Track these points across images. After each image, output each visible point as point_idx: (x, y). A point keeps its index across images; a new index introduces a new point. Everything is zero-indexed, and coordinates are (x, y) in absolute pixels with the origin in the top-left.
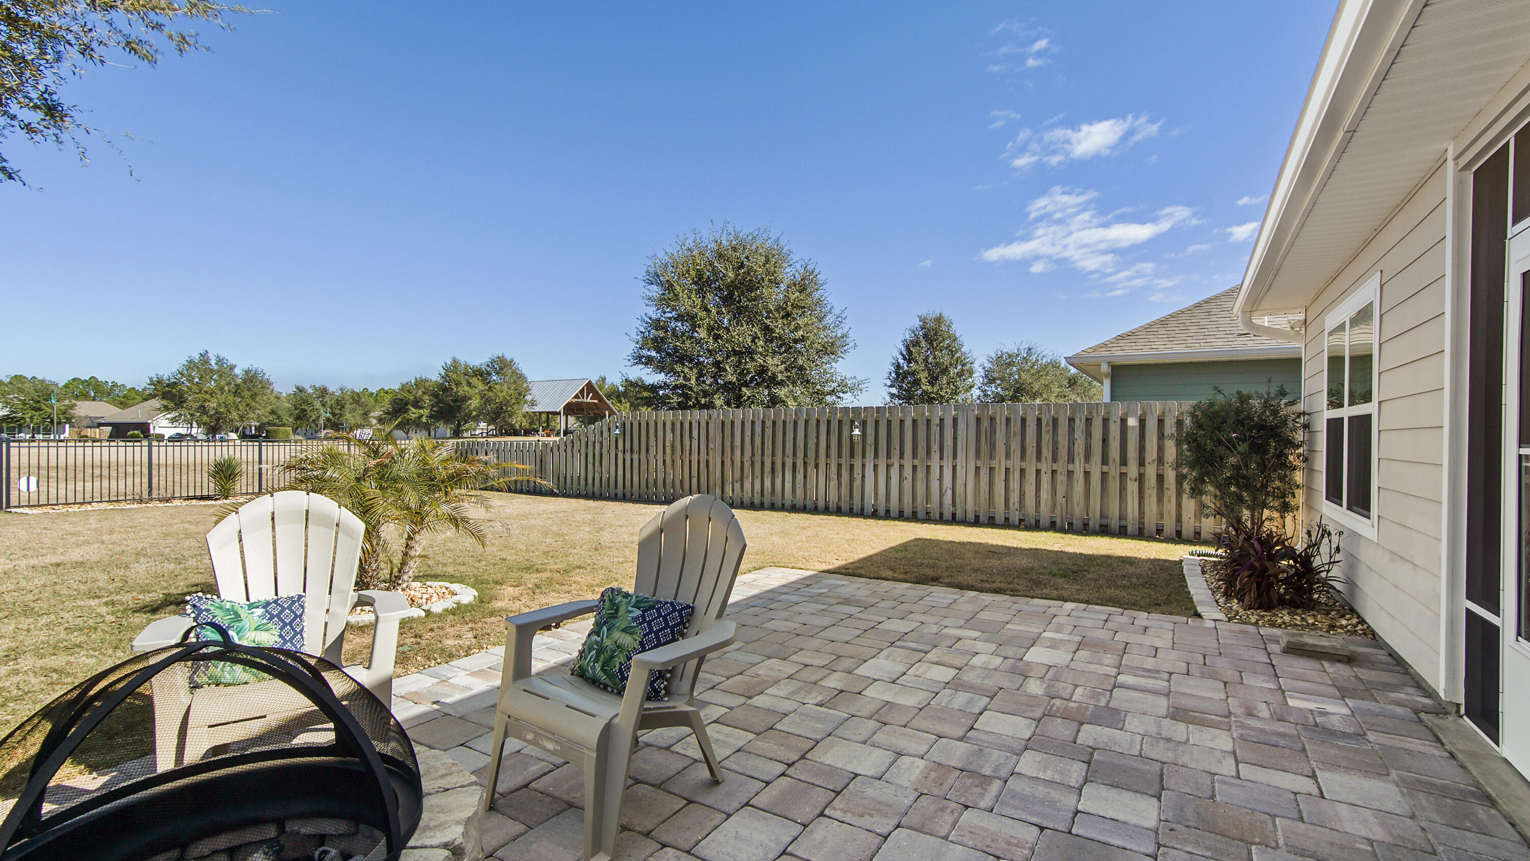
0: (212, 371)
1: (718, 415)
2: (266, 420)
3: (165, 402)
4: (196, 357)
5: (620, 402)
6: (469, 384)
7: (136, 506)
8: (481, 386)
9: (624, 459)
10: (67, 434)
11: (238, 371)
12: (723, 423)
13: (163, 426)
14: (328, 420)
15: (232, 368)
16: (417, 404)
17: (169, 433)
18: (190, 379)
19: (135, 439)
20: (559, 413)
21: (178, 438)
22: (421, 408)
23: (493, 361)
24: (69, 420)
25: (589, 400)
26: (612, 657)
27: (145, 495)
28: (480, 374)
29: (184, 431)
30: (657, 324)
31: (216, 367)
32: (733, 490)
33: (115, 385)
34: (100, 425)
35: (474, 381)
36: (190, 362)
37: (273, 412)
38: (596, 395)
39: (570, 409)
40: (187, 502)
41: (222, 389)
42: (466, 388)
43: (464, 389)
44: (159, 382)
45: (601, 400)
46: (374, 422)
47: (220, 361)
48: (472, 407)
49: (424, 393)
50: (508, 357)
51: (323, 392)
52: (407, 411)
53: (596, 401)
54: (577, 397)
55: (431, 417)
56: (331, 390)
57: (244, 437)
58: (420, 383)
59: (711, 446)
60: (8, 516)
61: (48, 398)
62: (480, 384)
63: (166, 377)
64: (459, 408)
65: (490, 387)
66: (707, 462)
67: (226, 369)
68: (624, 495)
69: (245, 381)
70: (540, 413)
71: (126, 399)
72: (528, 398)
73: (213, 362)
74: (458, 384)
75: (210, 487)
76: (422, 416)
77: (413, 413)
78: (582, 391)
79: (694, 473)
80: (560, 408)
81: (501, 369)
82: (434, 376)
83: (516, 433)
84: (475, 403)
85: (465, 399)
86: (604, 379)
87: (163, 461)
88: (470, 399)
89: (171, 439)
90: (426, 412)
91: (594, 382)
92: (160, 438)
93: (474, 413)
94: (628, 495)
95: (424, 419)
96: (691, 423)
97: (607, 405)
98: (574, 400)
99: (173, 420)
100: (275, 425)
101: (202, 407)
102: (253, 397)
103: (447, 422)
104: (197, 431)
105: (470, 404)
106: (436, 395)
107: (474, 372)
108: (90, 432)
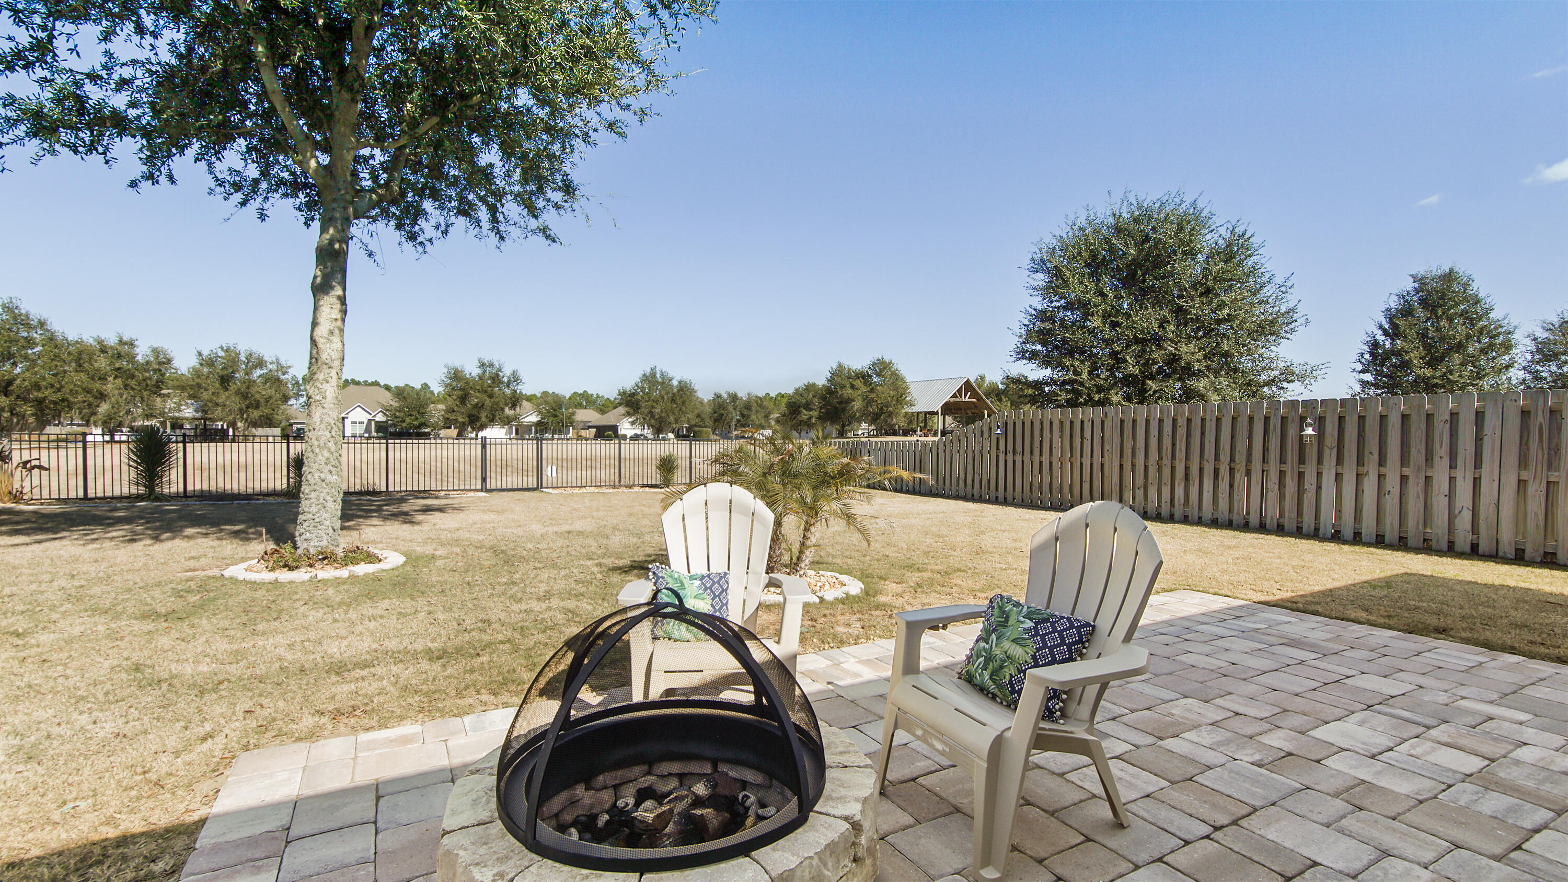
0: (658, 382)
1: (1117, 413)
2: (693, 423)
3: (627, 409)
4: (648, 371)
5: (1000, 400)
6: (852, 387)
7: (611, 490)
8: (864, 389)
9: (1006, 461)
10: (570, 435)
11: (675, 383)
12: (1122, 421)
13: (627, 428)
14: (738, 421)
16: (808, 406)
17: (629, 433)
18: (643, 389)
19: (609, 438)
20: (937, 413)
21: (636, 438)
22: (811, 410)
23: (874, 364)
24: (572, 424)
25: (967, 399)
26: (1001, 667)
27: (617, 483)
28: (864, 377)
29: (639, 432)
30: (1042, 315)
31: (660, 380)
32: (1134, 498)
33: (598, 396)
34: (588, 427)
35: (858, 383)
36: (644, 375)
37: (698, 416)
38: (975, 394)
39: (948, 409)
40: (642, 489)
41: (663, 398)
42: (850, 391)
43: (846, 392)
44: (624, 393)
45: (979, 398)
46: (773, 423)
47: (663, 374)
48: (855, 409)
49: (814, 396)
50: (887, 359)
51: (734, 397)
52: (800, 413)
53: (974, 400)
54: (954, 396)
55: (819, 418)
56: (739, 395)
57: (679, 436)
58: (810, 387)
59: (1107, 447)
60: (541, 494)
61: (560, 408)
62: (861, 386)
63: (627, 389)
64: (844, 410)
65: (872, 389)
66: (1102, 465)
67: (666, 382)
68: (1005, 498)
69: (678, 391)
70: (918, 413)
71: (604, 407)
72: (910, 398)
73: (658, 376)
74: (843, 387)
75: (657, 478)
76: (811, 418)
77: (805, 415)
78: (960, 390)
79: (1086, 477)
80: (937, 408)
81: (881, 371)
82: (821, 381)
83: (895, 434)
84: (857, 405)
85: (849, 401)
86: (983, 378)
87: (627, 456)
88: (853, 400)
89: (632, 438)
90: (815, 413)
91: (972, 380)
92: (624, 437)
93: (855, 414)
94: (1010, 499)
95: (813, 420)
96: (1082, 422)
97: (986, 403)
98: (952, 400)
99: (633, 423)
100: (700, 426)
101: (651, 412)
102: (683, 403)
103: (833, 422)
104: (648, 432)
105: (853, 406)
106: (824, 398)
107: (857, 374)
108: (584, 433)
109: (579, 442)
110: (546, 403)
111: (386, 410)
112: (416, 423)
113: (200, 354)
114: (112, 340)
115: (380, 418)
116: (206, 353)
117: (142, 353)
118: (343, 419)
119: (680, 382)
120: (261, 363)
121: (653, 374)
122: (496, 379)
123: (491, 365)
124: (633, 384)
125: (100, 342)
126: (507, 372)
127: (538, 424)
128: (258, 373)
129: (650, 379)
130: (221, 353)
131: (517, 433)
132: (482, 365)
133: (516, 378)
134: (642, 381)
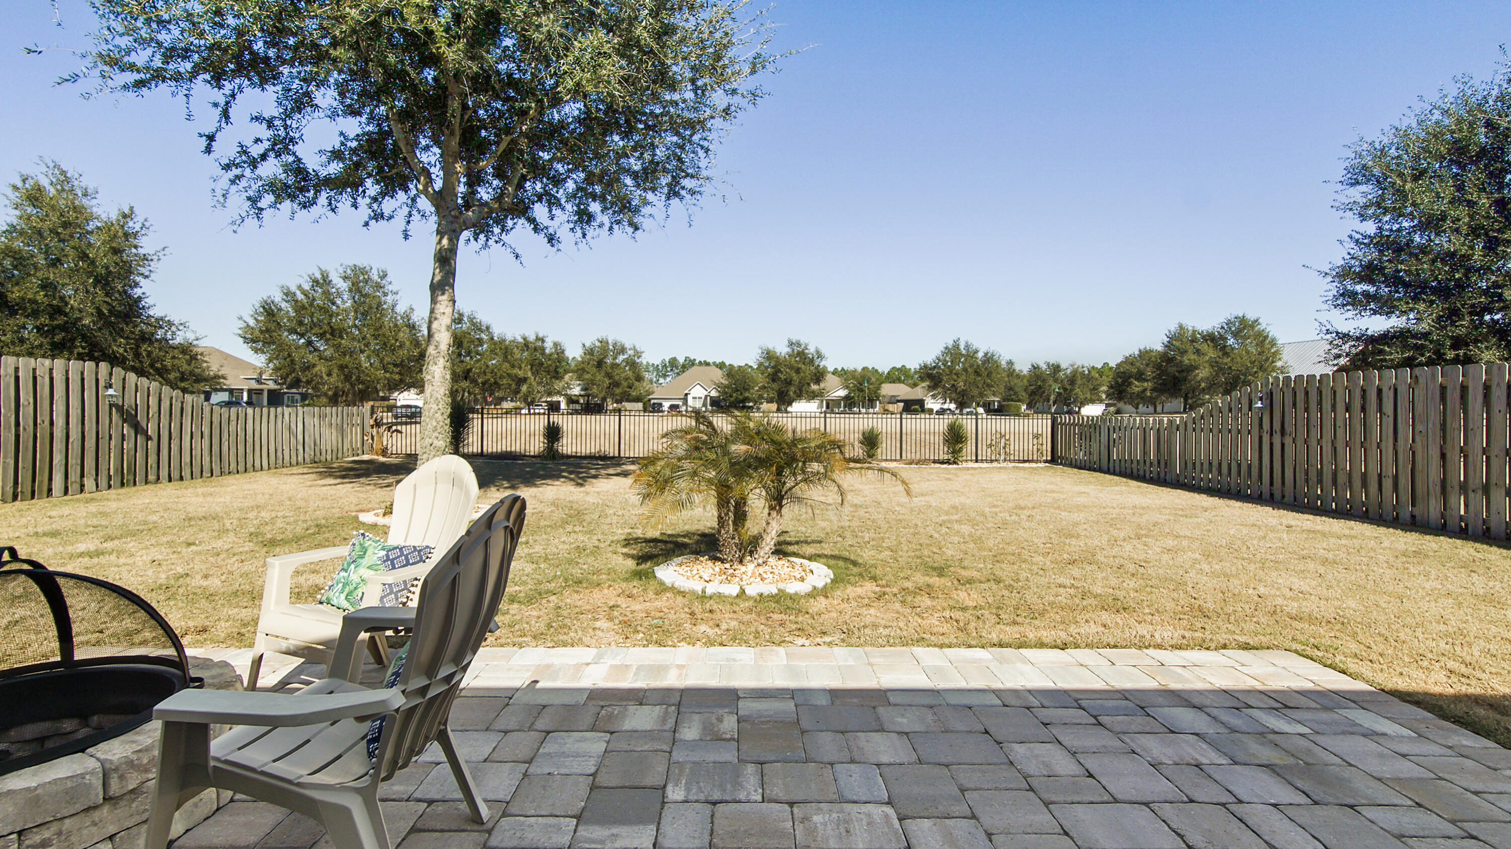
0: (961, 354)
2: (1004, 396)
3: (929, 383)
4: (950, 344)
6: (1198, 352)
8: (1214, 354)
10: (877, 409)
11: (980, 355)
13: (932, 402)
15: (976, 352)
16: (1140, 376)
17: (935, 408)
18: (945, 362)
19: (915, 412)
21: (942, 412)
22: (1144, 381)
23: (1228, 324)
24: (878, 399)
28: (1211, 338)
29: (944, 406)
31: (964, 352)
34: (894, 402)
35: (1204, 347)
36: (946, 348)
37: (1012, 388)
41: (968, 371)
42: (1193, 357)
43: (1189, 358)
44: (926, 367)
46: (1103, 396)
47: (967, 346)
48: (1200, 379)
49: (1148, 365)
51: (1055, 369)
52: (1130, 384)
55: (1153, 390)
56: (1061, 366)
57: (989, 410)
58: (1142, 355)
61: (866, 382)
62: (1211, 351)
63: (929, 363)
64: (1185, 380)
65: (1226, 354)
67: (971, 354)
69: (984, 363)
72: (1279, 364)
73: (962, 347)
76: (1145, 390)
77: (1137, 387)
81: (1239, 331)
82: (1156, 346)
84: (1203, 373)
85: (1192, 368)
88: (1198, 368)
89: (938, 413)
90: (1149, 385)
92: (930, 411)
93: (1203, 385)
95: (1148, 393)
99: (938, 397)
100: (1012, 400)
102: (988, 375)
103: (1174, 395)
104: (953, 406)
105: (1197, 375)
106: (1159, 367)
107: (1203, 337)
108: (891, 407)
109: (884, 416)
110: (853, 378)
111: (718, 386)
112: (741, 397)
113: (584, 345)
114: (532, 338)
115: (714, 394)
116: (588, 345)
117: (549, 346)
118: (686, 395)
119: (986, 354)
120: (623, 350)
121: (956, 346)
122: (803, 356)
123: (799, 345)
124: (934, 357)
125: (525, 339)
126: (811, 350)
127: (846, 398)
128: (621, 358)
129: (953, 352)
130: (598, 344)
131: (828, 407)
132: (791, 344)
133: (820, 356)
134: (943, 353)
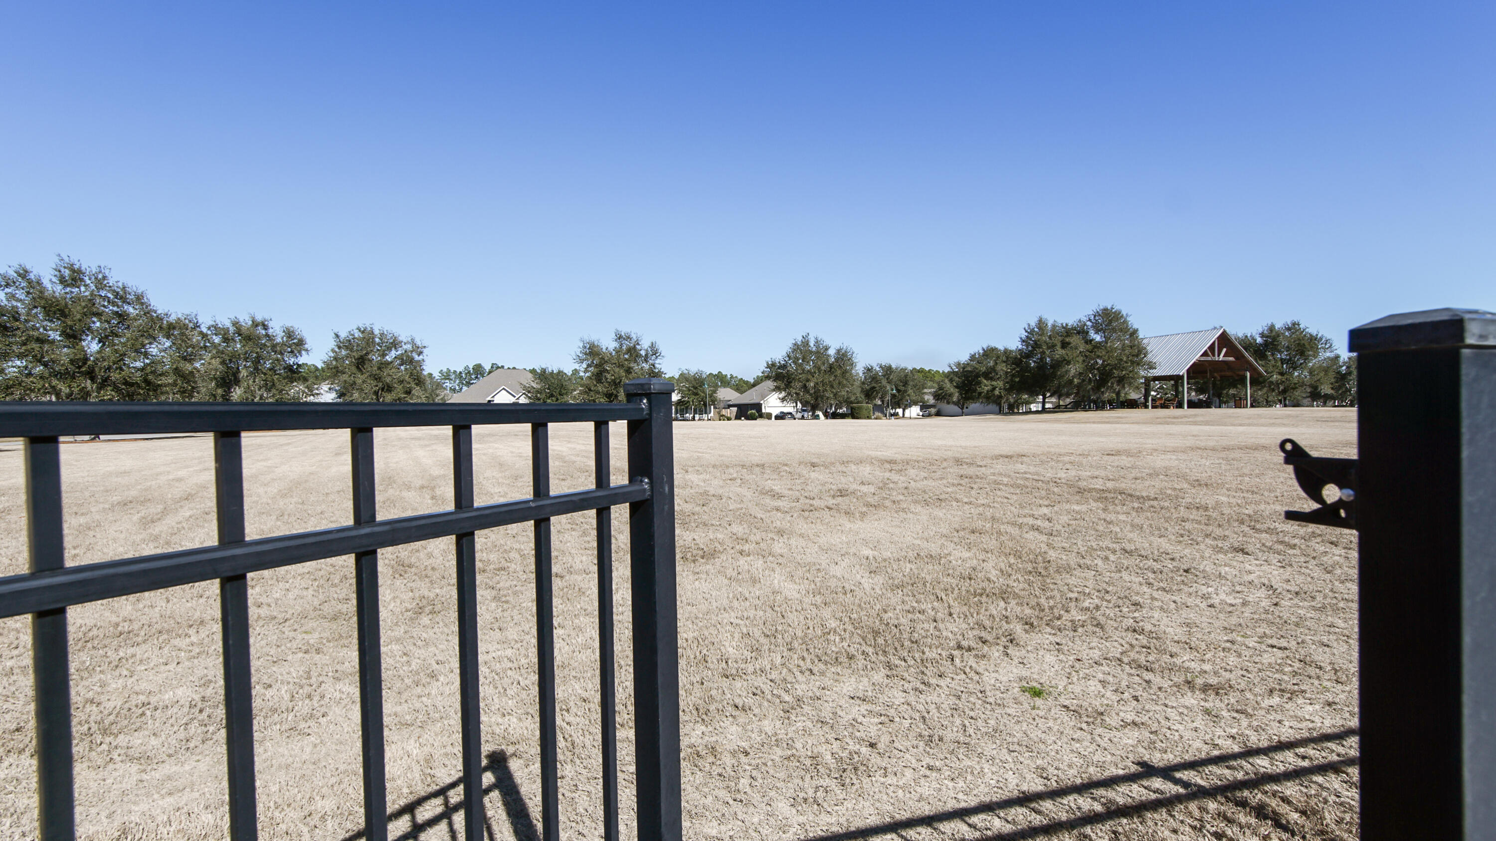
0: (811, 352)
2: (853, 397)
3: (775, 384)
4: (799, 339)
10: (712, 414)
11: (832, 352)
13: (773, 406)
15: (827, 348)
16: (988, 375)
17: (775, 412)
18: (794, 360)
19: (751, 418)
20: (1182, 378)
21: (781, 417)
22: (994, 379)
24: (714, 403)
25: (1222, 358)
29: (786, 410)
31: (814, 349)
34: (730, 406)
36: (796, 344)
38: (1233, 351)
39: (1198, 371)
41: (818, 370)
44: (773, 365)
45: (1240, 357)
47: (817, 342)
52: (978, 383)
53: (1232, 359)
54: (1205, 354)
61: (703, 386)
63: (777, 361)
67: (821, 352)
69: (837, 360)
73: (812, 344)
76: (994, 389)
77: (986, 386)
78: (1212, 347)
80: (1184, 370)
89: (777, 418)
90: (1000, 384)
92: (769, 416)
95: (997, 392)
97: (1249, 363)
98: (1202, 360)
99: (780, 400)
100: (859, 402)
102: (842, 375)
104: (796, 410)
106: (1016, 365)
108: (726, 413)
110: (689, 382)
111: (528, 391)
113: (337, 336)
114: (248, 323)
115: (523, 400)
116: (343, 335)
117: (276, 334)
118: (489, 402)
119: (839, 351)
120: (395, 344)
121: (806, 343)
122: (633, 352)
123: (629, 338)
124: (784, 354)
125: (237, 324)
126: (645, 344)
128: (391, 356)
129: (801, 350)
130: (358, 335)
133: (654, 351)
134: (794, 351)
